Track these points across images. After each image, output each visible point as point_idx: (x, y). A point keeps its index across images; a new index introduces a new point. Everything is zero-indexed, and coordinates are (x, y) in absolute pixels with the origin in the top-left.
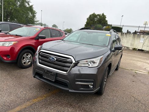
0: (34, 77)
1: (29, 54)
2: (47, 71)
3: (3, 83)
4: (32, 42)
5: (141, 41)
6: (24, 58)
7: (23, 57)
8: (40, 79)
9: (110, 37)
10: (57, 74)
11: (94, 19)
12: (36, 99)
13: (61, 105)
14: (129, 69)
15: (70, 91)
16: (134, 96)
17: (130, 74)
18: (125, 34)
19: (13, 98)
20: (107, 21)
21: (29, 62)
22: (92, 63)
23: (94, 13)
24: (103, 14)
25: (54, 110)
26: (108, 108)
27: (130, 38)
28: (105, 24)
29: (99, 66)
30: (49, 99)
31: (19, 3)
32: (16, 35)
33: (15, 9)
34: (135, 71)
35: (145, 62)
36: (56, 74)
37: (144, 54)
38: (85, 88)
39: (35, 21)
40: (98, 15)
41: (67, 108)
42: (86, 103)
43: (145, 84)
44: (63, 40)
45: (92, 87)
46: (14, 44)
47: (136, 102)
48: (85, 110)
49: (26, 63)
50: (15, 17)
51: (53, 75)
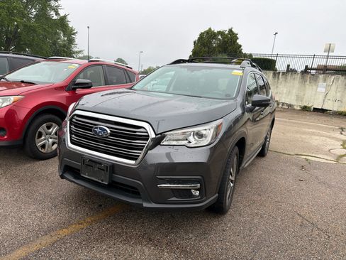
0: (62, 177)
1: (54, 124)
2: (90, 160)
4: (60, 97)
5: (319, 89)
6: (40, 135)
7: (40, 132)
8: (74, 180)
9: (242, 77)
10: (113, 167)
11: (211, 42)
12: (66, 228)
13: (127, 241)
14: (292, 153)
15: (145, 205)
16: (302, 213)
17: (294, 164)
18: (283, 73)
19: (9, 227)
20: (240, 46)
21: (53, 144)
22: (196, 137)
23: (210, 29)
24: (231, 31)
25: (108, 254)
26: (238, 242)
27: (294, 83)
28: (236, 52)
29: (214, 144)
30: (99, 228)
31: (33, 10)
32: (22, 82)
33: (25, 26)
34: (305, 157)
35: (330, 137)
36: (110, 166)
37: (328, 119)
38: (181, 197)
39: (74, 53)
40: (220, 33)
41: (139, 248)
42: (187, 232)
43: (329, 186)
44: (131, 89)
45: (198, 193)
46: (14, 102)
47: (306, 227)
48: (184, 251)
49: (47, 147)
50: (25, 44)
51: (103, 170)
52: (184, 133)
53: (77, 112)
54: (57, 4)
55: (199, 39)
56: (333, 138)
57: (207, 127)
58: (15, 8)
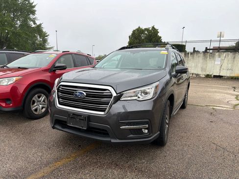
1: (42, 95)
2: (73, 114)
3: (3, 144)
4: (46, 76)
5: (216, 63)
6: (34, 102)
7: (33, 100)
9: (167, 55)
10: (89, 118)
11: (140, 36)
12: (59, 161)
13: (101, 167)
14: (203, 105)
15: (113, 141)
16: (215, 142)
17: (205, 112)
18: (191, 53)
19: (20, 163)
20: (160, 37)
21: (42, 108)
22: (142, 94)
23: (139, 27)
24: (153, 28)
25: (90, 176)
26: (176, 163)
27: (199, 60)
28: (158, 41)
29: (155, 98)
30: (81, 160)
31: (18, 22)
33: (13, 33)
34: (212, 107)
35: (227, 94)
37: (224, 82)
38: (136, 134)
40: (146, 29)
41: (110, 171)
42: (141, 159)
43: (231, 124)
44: (94, 67)
45: (146, 131)
46: (16, 81)
47: (219, 151)
48: (140, 171)
49: (38, 111)
50: (14, 45)
51: (83, 120)
52: (134, 92)
53: (62, 83)
54: (34, 17)
55: (132, 34)
56: (229, 94)
57: (149, 87)
58: (6, 21)
